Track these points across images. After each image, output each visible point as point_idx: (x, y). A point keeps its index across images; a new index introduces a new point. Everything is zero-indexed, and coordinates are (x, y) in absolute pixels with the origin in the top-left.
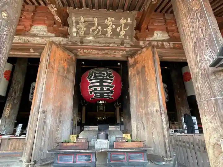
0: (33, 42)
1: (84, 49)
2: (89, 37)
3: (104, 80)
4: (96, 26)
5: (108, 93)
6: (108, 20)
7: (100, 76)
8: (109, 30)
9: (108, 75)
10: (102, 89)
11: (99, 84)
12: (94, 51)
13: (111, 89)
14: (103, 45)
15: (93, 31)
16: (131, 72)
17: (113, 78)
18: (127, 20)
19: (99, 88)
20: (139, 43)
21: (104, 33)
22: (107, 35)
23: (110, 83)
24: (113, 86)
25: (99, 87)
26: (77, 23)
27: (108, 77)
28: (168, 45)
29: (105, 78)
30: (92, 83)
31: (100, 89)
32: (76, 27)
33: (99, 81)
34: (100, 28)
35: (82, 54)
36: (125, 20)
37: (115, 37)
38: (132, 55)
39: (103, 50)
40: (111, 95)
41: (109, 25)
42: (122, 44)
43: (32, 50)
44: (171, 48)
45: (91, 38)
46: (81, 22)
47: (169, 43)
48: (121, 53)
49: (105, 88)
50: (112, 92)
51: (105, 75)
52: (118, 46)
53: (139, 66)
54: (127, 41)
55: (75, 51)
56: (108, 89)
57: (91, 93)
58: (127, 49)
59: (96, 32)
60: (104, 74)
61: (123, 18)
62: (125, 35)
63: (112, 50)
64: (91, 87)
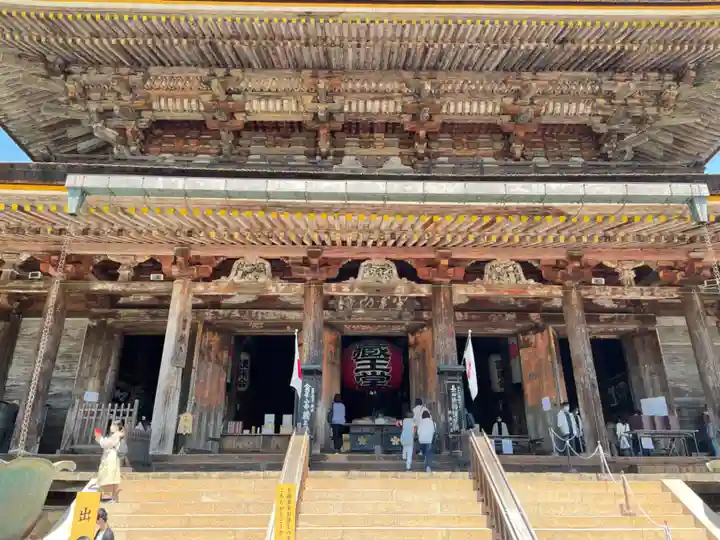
0: (289, 317)
1: (352, 324)
2: (358, 310)
3: (377, 361)
4: (367, 298)
5: (382, 380)
7: (370, 354)
8: (383, 302)
9: (383, 352)
10: (373, 374)
11: (369, 367)
12: (364, 327)
13: (386, 373)
14: (376, 319)
15: (364, 303)
16: (412, 353)
17: (389, 357)
20: (422, 314)
21: (377, 305)
22: (380, 306)
23: (385, 364)
24: (390, 369)
25: (369, 371)
27: (382, 356)
29: (378, 357)
30: (359, 365)
31: (370, 374)
32: (343, 300)
33: (368, 362)
34: (372, 299)
35: (349, 331)
37: (390, 309)
38: (414, 330)
39: (377, 324)
40: (387, 382)
42: (400, 317)
44: (464, 320)
45: (361, 311)
47: (463, 313)
48: (399, 328)
50: (388, 378)
51: (378, 353)
52: (395, 319)
53: (418, 349)
54: (407, 313)
55: (341, 327)
56: (382, 374)
57: (358, 380)
58: (407, 323)
59: (367, 304)
60: (376, 352)
62: (403, 306)
63: (387, 324)
64: (357, 371)
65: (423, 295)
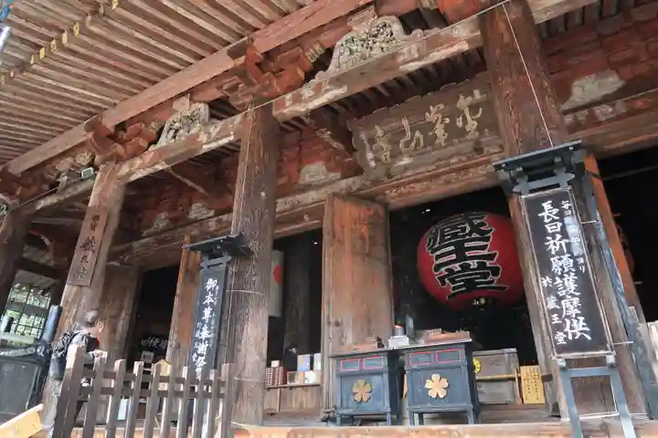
0: (305, 202)
1: (398, 186)
2: (401, 160)
3: (466, 245)
4: (409, 133)
5: (485, 276)
6: (430, 112)
7: (455, 235)
8: (440, 131)
9: (475, 229)
10: (465, 268)
11: (454, 257)
12: (418, 186)
13: (488, 263)
14: (434, 167)
15: (407, 144)
17: (490, 234)
18: (473, 96)
19: (457, 267)
21: (431, 141)
22: (437, 141)
23: (483, 248)
24: (495, 254)
25: (457, 265)
26: (372, 141)
27: (475, 235)
28: (610, 110)
29: (468, 237)
30: (438, 257)
31: (459, 269)
32: (371, 149)
33: (452, 248)
34: (418, 134)
35: (396, 199)
36: (470, 99)
37: (455, 141)
39: (438, 176)
40: (496, 278)
41: (437, 121)
42: (478, 149)
43: (306, 217)
44: (619, 117)
45: (406, 161)
46: (379, 137)
47: (613, 106)
48: (481, 171)
49: (474, 264)
50: (495, 271)
51: (467, 231)
52: (469, 159)
54: (488, 139)
55: (381, 197)
56: (482, 265)
57: (444, 283)
59: (413, 144)
60: (464, 229)
61: (462, 97)
62: (479, 129)
63: (458, 170)
64: (438, 267)
65: (465, 47)
